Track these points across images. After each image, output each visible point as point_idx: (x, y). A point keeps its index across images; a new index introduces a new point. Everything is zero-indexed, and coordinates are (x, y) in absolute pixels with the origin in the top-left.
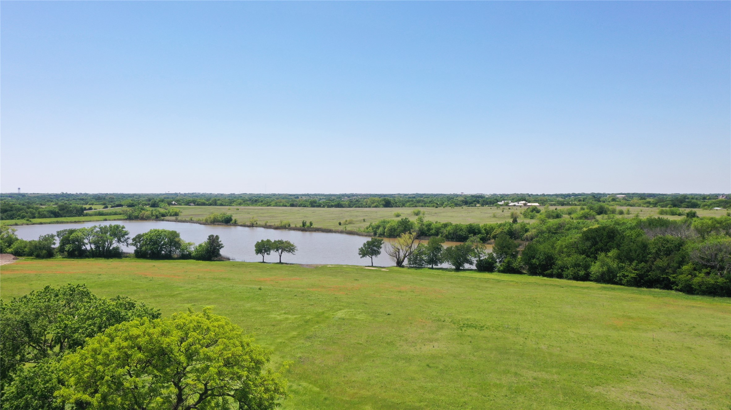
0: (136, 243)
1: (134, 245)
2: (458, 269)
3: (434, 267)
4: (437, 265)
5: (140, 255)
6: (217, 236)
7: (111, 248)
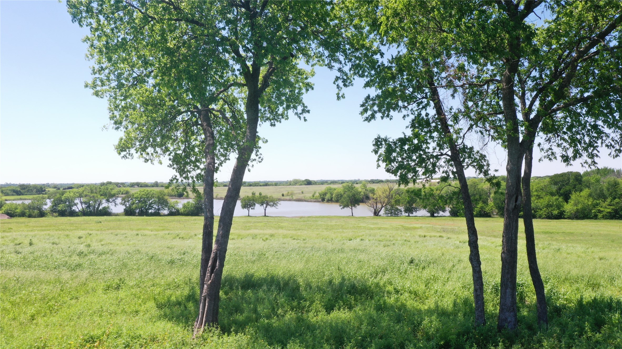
0: (125, 202)
1: (123, 205)
2: (432, 215)
3: (410, 215)
4: (412, 213)
5: (129, 212)
7: (101, 208)
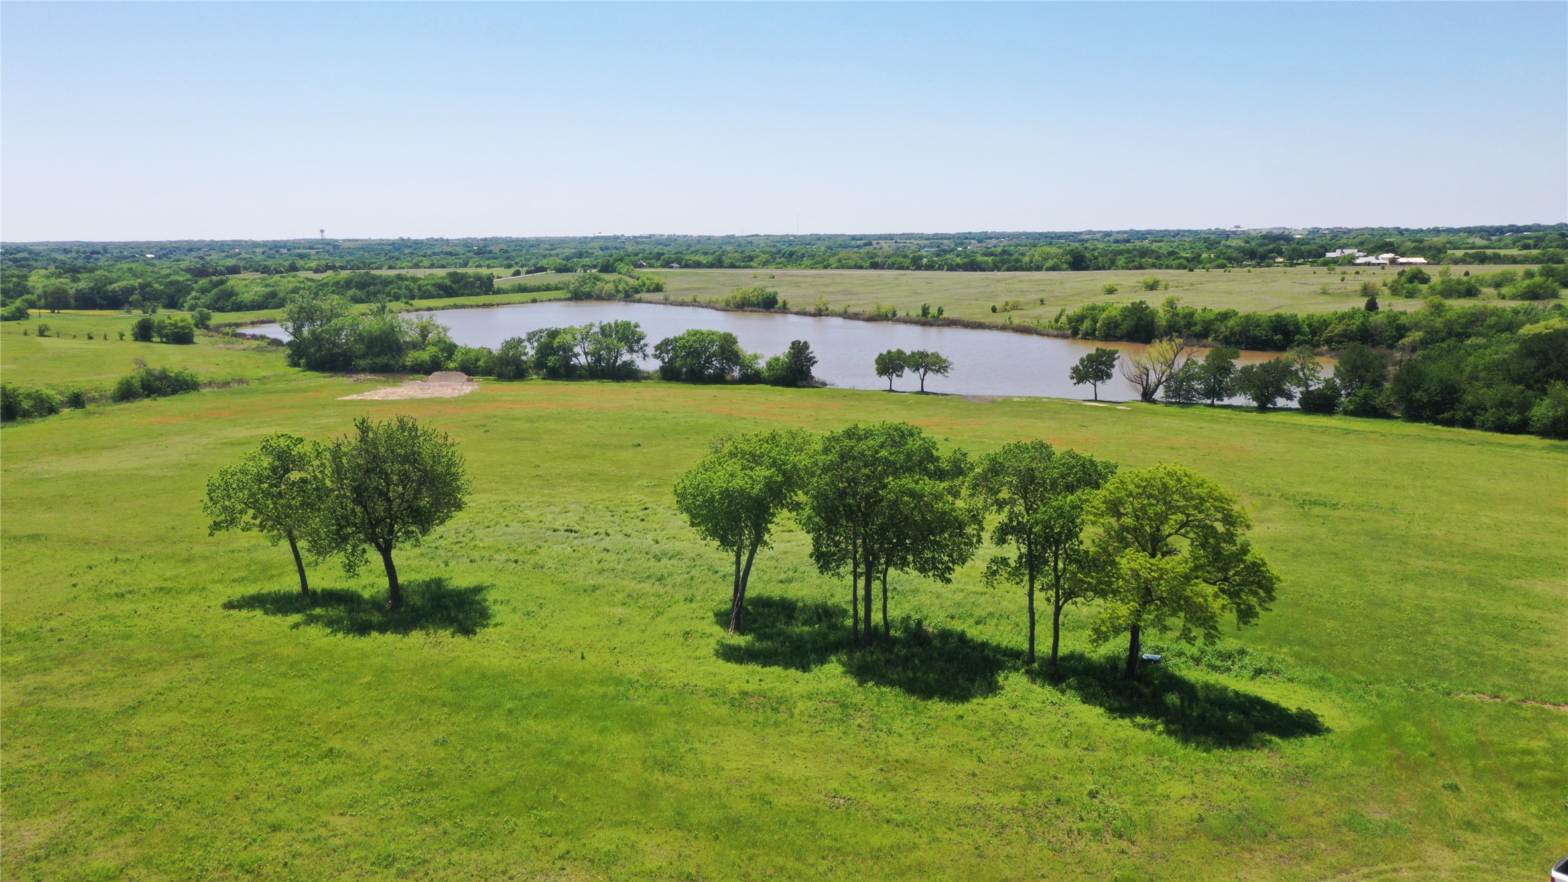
0: (661, 353)
1: (658, 358)
2: (1262, 409)
3: (1216, 402)
4: (1222, 400)
5: (669, 374)
6: (805, 343)
7: (619, 362)
